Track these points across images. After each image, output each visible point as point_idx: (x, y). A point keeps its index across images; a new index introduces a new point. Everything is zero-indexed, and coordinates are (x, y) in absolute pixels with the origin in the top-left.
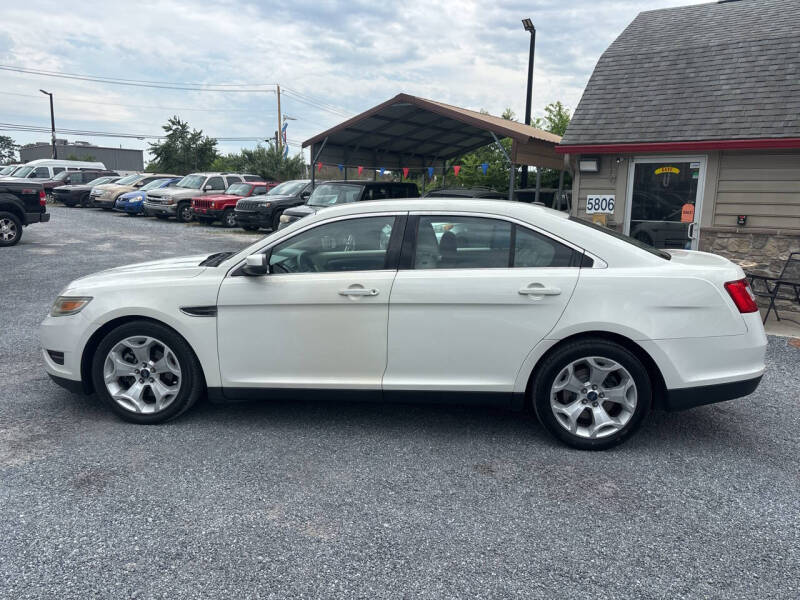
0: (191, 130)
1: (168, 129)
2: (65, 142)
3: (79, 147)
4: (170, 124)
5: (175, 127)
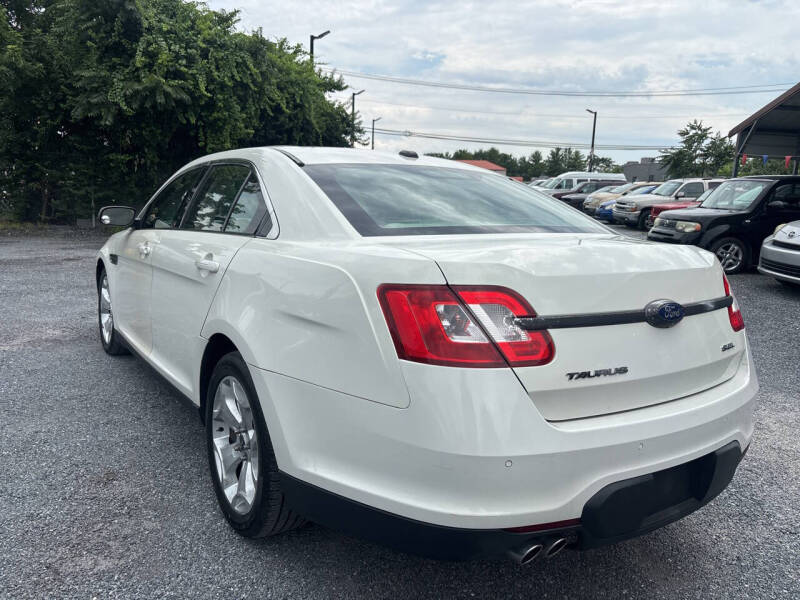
0: (712, 135)
4: (688, 128)
5: (694, 131)
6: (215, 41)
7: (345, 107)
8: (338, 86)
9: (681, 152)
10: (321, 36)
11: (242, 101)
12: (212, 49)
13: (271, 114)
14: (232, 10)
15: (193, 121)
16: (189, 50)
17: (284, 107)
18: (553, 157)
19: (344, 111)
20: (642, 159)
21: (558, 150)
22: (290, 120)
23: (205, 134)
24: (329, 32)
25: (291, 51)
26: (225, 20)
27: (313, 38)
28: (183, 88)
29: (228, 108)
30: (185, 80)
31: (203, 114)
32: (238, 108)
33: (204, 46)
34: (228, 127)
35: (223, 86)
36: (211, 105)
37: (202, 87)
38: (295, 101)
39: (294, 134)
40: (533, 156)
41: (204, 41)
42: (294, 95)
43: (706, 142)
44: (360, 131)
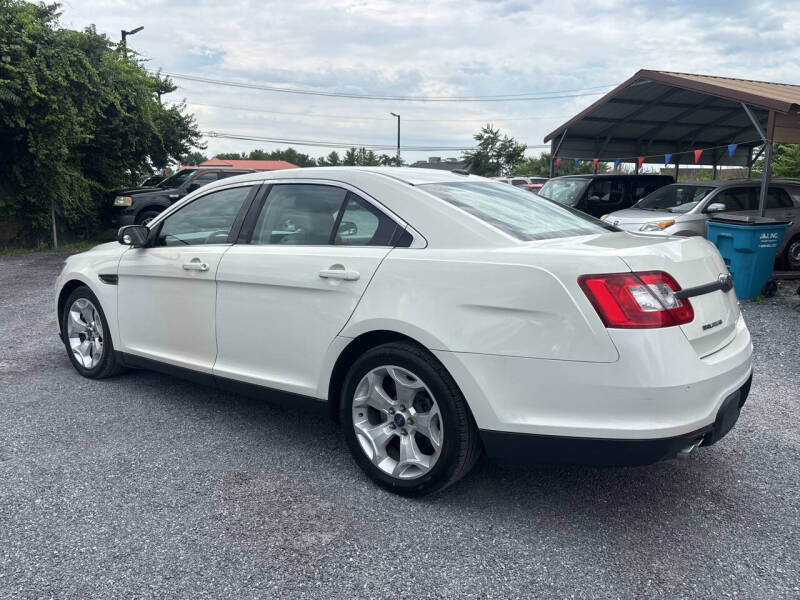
0: (501, 138)
1: (479, 138)
2: (439, 159)
3: (448, 163)
4: (482, 133)
5: (487, 135)
6: (43, 38)
7: (178, 109)
8: (166, 88)
9: (479, 153)
10: (133, 32)
11: (78, 103)
12: (39, 46)
13: (105, 117)
14: (52, 4)
15: (22, 124)
16: (12, 47)
17: (118, 107)
18: (350, 158)
19: (178, 114)
20: (430, 159)
21: (353, 150)
22: (126, 123)
23: (35, 139)
24: (142, 28)
25: (114, 48)
26: (44, 13)
27: (124, 34)
28: (10, 88)
29: (63, 110)
30: (12, 79)
31: (33, 117)
32: (74, 111)
33: (30, 42)
34: (64, 132)
35: (56, 87)
36: (42, 107)
37: (34, 87)
38: (128, 102)
39: (130, 138)
40: (330, 156)
41: (30, 36)
42: (127, 97)
43: (498, 144)
44: (196, 135)
